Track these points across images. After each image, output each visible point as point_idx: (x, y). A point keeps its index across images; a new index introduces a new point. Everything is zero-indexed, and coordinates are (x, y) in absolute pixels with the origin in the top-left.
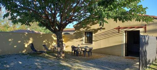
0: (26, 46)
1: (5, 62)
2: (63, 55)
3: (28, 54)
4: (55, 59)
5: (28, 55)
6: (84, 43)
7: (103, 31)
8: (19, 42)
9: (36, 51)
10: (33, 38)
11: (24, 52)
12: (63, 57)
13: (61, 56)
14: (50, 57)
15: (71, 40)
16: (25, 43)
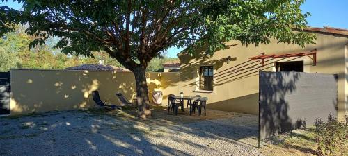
0: (86, 95)
1: (45, 122)
2: (148, 112)
3: (90, 109)
4: (132, 119)
5: (89, 112)
6: (197, 89)
7: (232, 63)
8: (74, 88)
9: (102, 104)
10: (99, 81)
11: (82, 106)
12: (147, 116)
13: (143, 114)
14: (124, 116)
15: (173, 83)
16: (83, 91)
